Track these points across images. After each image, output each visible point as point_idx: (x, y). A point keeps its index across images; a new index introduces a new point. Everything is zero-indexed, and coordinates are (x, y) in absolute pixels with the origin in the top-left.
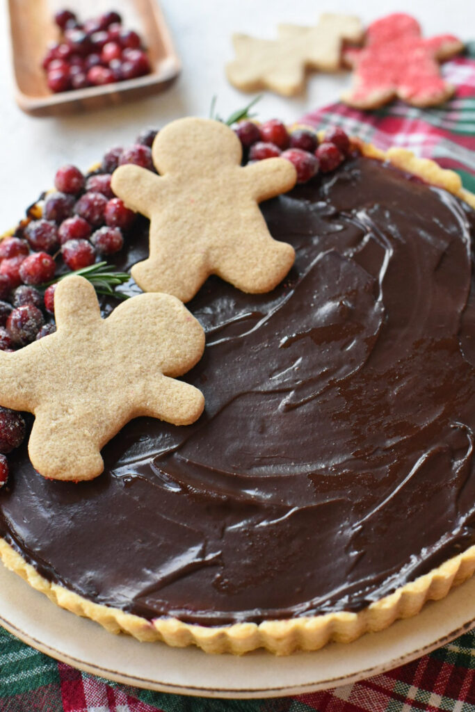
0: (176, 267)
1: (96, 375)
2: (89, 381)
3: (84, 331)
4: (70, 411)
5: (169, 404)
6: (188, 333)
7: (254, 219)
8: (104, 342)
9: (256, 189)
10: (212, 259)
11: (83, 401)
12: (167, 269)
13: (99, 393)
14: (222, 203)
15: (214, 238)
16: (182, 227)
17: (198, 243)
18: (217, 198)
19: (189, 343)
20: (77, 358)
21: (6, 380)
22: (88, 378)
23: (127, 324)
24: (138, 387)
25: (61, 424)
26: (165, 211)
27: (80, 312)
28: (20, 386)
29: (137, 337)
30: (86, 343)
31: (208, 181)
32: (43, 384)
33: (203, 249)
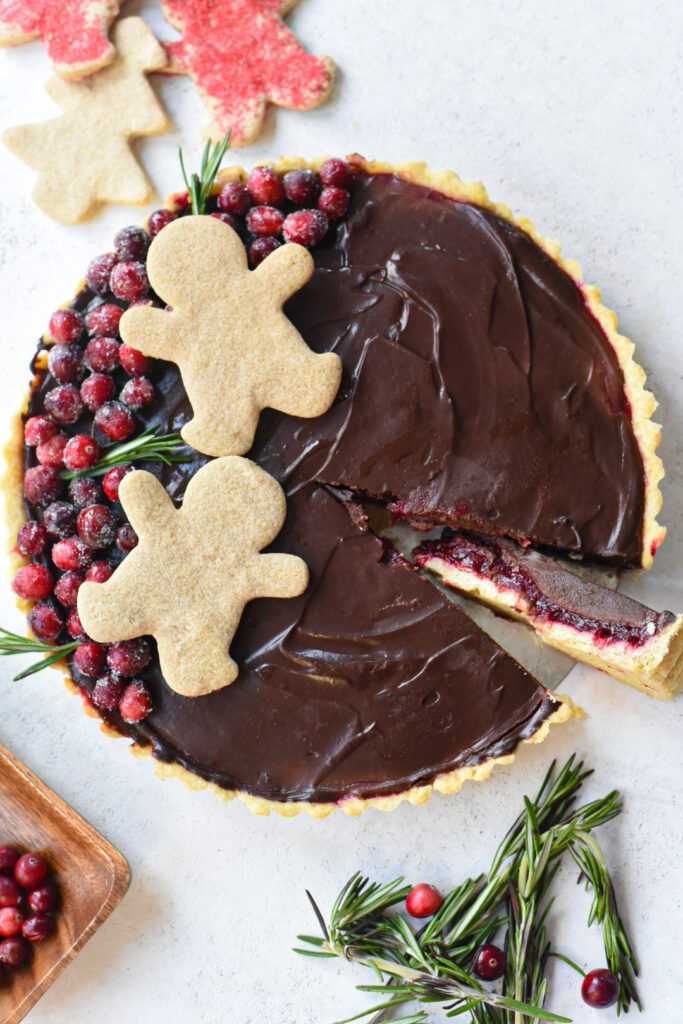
0: (226, 419)
1: (197, 580)
2: (193, 588)
3: (166, 534)
4: (188, 628)
5: (277, 586)
6: (267, 499)
7: (287, 337)
8: (191, 539)
9: (276, 297)
10: (260, 398)
11: (196, 613)
12: (217, 425)
13: (207, 598)
14: (247, 327)
15: (254, 374)
16: (216, 371)
17: (239, 386)
18: (239, 322)
19: (272, 509)
20: (172, 568)
21: (116, 619)
22: (191, 587)
23: (205, 509)
24: (241, 577)
25: (185, 644)
26: (192, 358)
27: (154, 513)
28: (131, 619)
29: (220, 522)
30: (174, 547)
31: (222, 303)
32: (152, 607)
33: (246, 392)
